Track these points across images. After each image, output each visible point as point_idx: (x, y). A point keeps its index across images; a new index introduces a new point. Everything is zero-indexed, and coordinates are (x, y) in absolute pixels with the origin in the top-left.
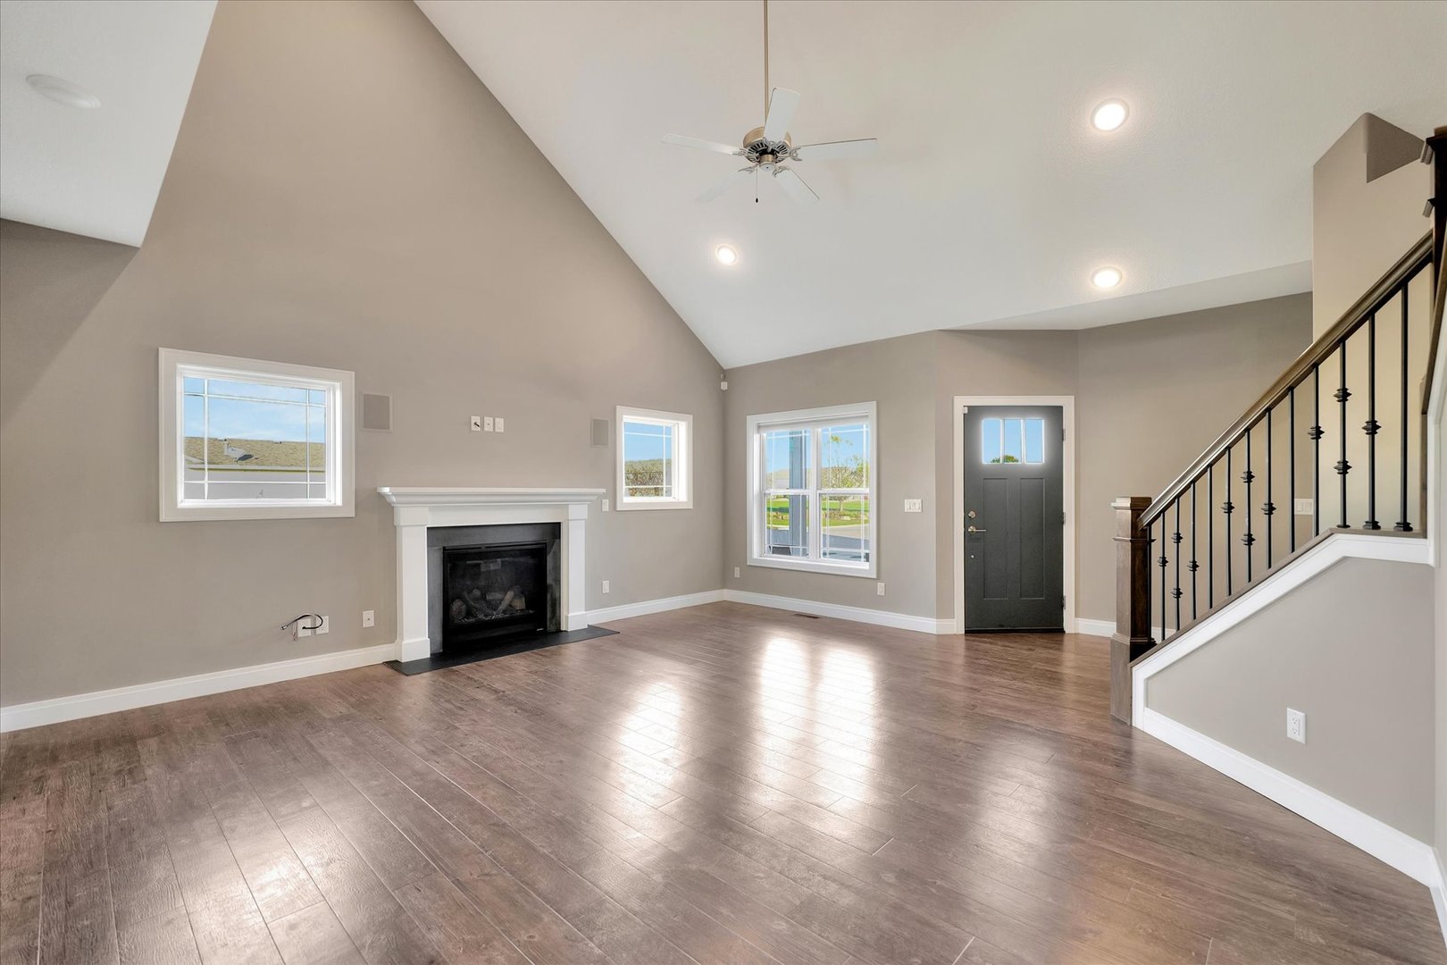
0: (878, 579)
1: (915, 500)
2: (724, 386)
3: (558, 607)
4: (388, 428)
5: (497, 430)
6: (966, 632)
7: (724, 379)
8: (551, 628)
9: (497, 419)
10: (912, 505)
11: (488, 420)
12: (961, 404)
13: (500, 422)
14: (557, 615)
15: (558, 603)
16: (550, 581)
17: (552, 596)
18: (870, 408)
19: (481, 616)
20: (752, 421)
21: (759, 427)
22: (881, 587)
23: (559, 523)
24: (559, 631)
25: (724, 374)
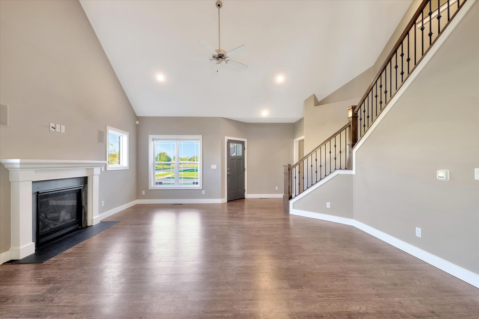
0: (203, 189)
1: (215, 165)
2: (137, 122)
3: (86, 215)
4: (7, 125)
5: (62, 132)
6: (228, 201)
7: (137, 120)
8: (84, 225)
9: (62, 126)
10: (214, 167)
11: (58, 126)
12: (227, 138)
13: (63, 127)
14: (86, 219)
15: (86, 213)
16: (83, 204)
17: (84, 211)
18: (200, 137)
19: (52, 226)
20: (151, 137)
21: (153, 139)
22: (203, 192)
23: (87, 177)
24: (87, 227)
25: (138, 118)
